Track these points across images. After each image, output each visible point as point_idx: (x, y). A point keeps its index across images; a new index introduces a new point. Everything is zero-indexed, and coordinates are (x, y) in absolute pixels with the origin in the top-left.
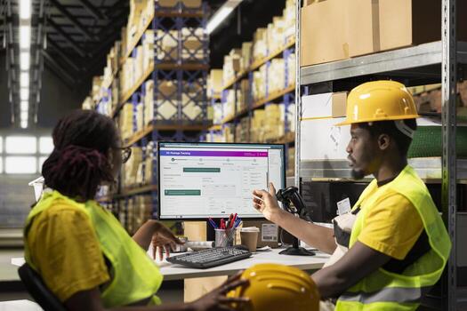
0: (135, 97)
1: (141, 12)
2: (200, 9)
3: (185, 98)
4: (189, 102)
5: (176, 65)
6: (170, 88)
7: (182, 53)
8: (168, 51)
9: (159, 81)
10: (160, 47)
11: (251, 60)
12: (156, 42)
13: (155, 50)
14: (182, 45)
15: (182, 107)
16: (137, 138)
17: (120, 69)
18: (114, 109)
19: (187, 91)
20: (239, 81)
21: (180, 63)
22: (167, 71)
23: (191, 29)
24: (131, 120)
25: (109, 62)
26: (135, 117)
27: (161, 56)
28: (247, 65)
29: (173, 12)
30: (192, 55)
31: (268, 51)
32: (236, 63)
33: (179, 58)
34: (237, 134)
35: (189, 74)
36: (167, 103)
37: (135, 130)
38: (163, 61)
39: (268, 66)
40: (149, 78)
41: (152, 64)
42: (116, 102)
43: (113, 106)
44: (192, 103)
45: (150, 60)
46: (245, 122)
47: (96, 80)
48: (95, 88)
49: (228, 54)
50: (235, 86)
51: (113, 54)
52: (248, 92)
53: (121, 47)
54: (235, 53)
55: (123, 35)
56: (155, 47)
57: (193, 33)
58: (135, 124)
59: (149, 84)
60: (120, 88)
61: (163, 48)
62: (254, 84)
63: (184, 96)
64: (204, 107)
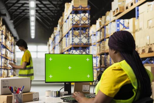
0: (67, 35)
1: (68, 8)
2: (87, 7)
3: (82, 36)
4: (83, 38)
5: (79, 26)
6: (77, 33)
7: (81, 22)
8: (76, 21)
9: (74, 31)
10: (74, 20)
11: (105, 22)
12: (73, 18)
13: (73, 21)
14: (81, 19)
15: (81, 39)
16: (67, 49)
17: (62, 26)
18: (61, 38)
19: (83, 34)
20: (101, 29)
21: (80, 25)
22: (76, 28)
23: (84, 14)
24: (65, 43)
25: (59, 23)
26: (66, 42)
27: (74, 23)
28: (104, 23)
29: (78, 9)
30: (84, 22)
31: (110, 19)
32: (100, 23)
33: (80, 24)
34: (101, 46)
35: (83, 28)
36: (76, 38)
37: (67, 46)
38: (75, 24)
39: (110, 24)
40: (71, 30)
41: (72, 25)
42: (61, 36)
43: (60, 37)
44: (85, 38)
45: (71, 24)
46: (103, 42)
47: (55, 28)
48: (55, 31)
49: (98, 20)
50: (100, 30)
51: (60, 21)
52: (104, 32)
53: (62, 19)
54: (100, 19)
55: (63, 15)
56: (73, 20)
57: (85, 15)
58: (66, 44)
59: (71, 32)
60: (62, 32)
61: (75, 20)
62: (106, 30)
63: (82, 35)
64: (88, 39)
